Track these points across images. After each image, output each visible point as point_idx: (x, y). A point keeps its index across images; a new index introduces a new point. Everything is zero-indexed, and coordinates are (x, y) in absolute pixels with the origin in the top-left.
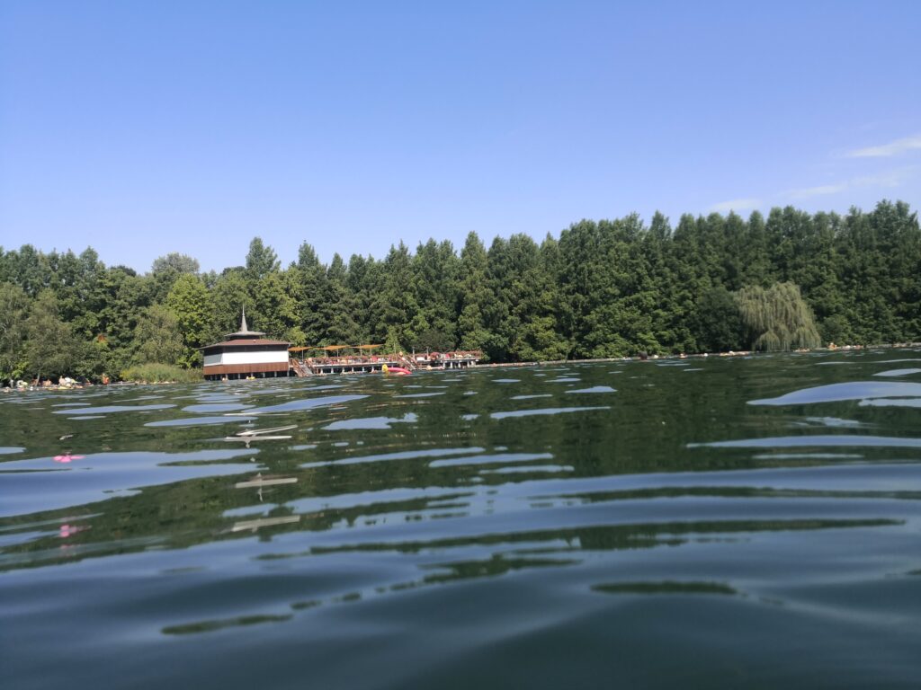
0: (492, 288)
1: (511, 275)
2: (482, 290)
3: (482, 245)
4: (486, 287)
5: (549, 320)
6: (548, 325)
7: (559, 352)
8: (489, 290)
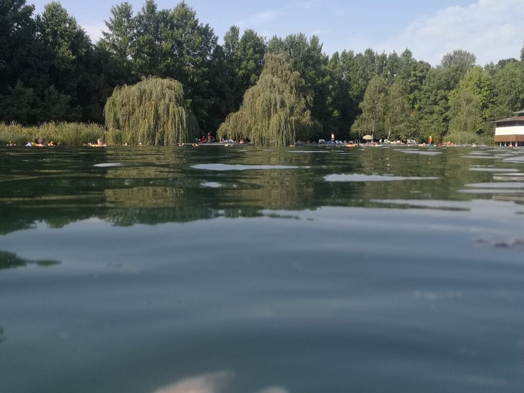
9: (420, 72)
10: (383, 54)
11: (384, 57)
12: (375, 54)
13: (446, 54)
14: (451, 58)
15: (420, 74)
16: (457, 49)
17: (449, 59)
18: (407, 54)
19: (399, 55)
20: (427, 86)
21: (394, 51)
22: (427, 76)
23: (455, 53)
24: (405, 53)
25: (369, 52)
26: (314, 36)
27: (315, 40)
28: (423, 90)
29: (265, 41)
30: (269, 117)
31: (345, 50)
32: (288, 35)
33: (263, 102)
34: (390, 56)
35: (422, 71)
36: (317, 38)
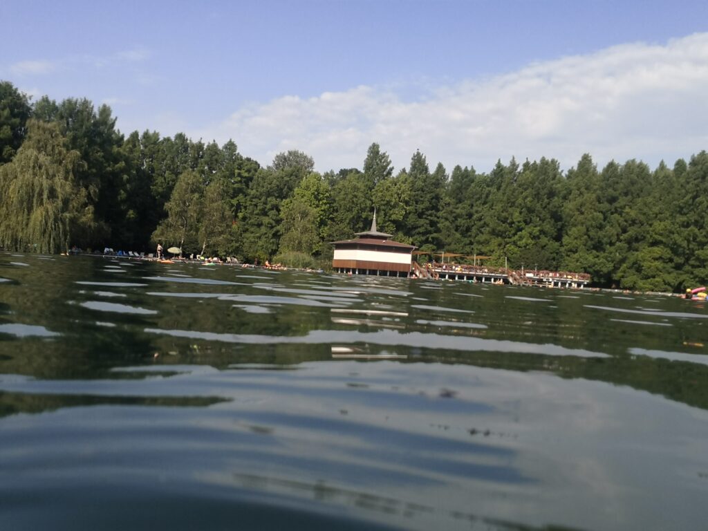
0: (602, 212)
1: (622, 201)
2: (591, 213)
3: (595, 168)
4: (595, 211)
5: (658, 251)
6: (657, 256)
7: (665, 284)
8: (598, 214)
9: (246, 171)
10: (200, 143)
11: (200, 146)
12: (188, 141)
13: (279, 154)
14: (285, 159)
15: (246, 175)
16: (292, 149)
17: (282, 160)
18: (231, 146)
19: (220, 147)
20: (254, 191)
21: (214, 141)
22: (255, 177)
23: (290, 153)
24: (228, 144)
25: (181, 137)
26: (104, 106)
27: (105, 111)
28: (249, 195)
29: (30, 102)
30: (30, 209)
31: (147, 130)
32: (66, 98)
33: (21, 187)
34: (208, 146)
35: (248, 171)
36: (109, 109)
